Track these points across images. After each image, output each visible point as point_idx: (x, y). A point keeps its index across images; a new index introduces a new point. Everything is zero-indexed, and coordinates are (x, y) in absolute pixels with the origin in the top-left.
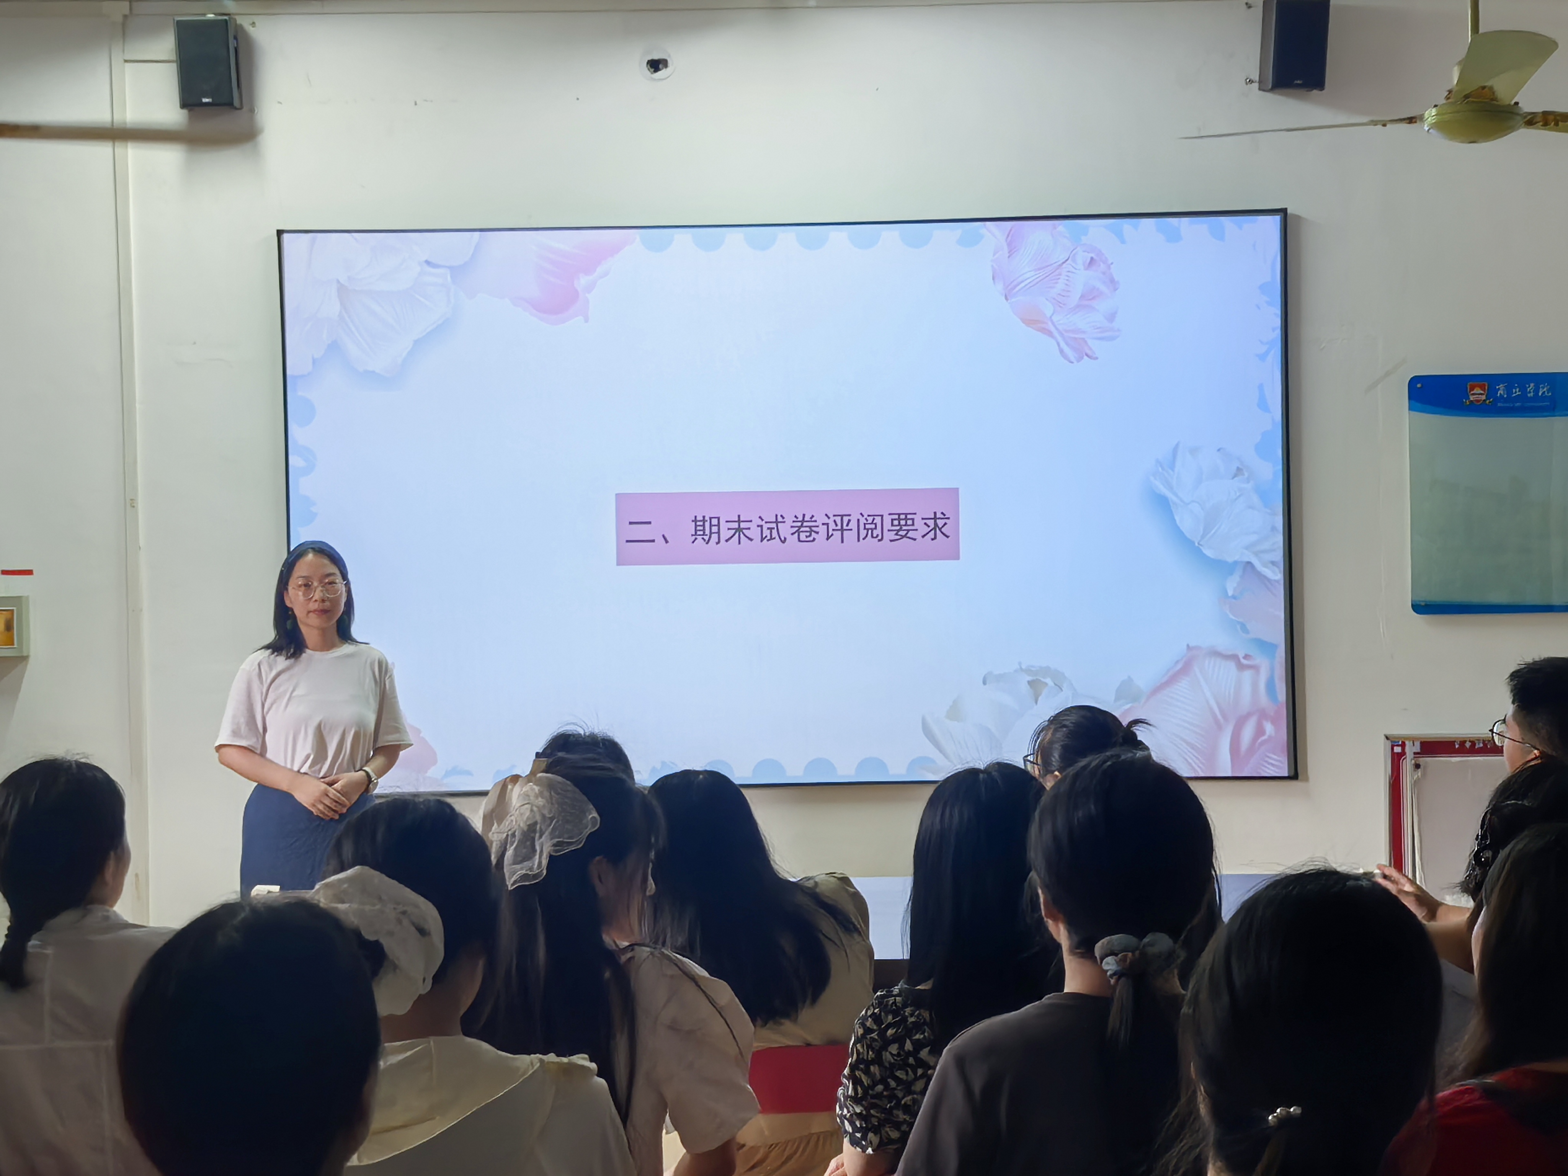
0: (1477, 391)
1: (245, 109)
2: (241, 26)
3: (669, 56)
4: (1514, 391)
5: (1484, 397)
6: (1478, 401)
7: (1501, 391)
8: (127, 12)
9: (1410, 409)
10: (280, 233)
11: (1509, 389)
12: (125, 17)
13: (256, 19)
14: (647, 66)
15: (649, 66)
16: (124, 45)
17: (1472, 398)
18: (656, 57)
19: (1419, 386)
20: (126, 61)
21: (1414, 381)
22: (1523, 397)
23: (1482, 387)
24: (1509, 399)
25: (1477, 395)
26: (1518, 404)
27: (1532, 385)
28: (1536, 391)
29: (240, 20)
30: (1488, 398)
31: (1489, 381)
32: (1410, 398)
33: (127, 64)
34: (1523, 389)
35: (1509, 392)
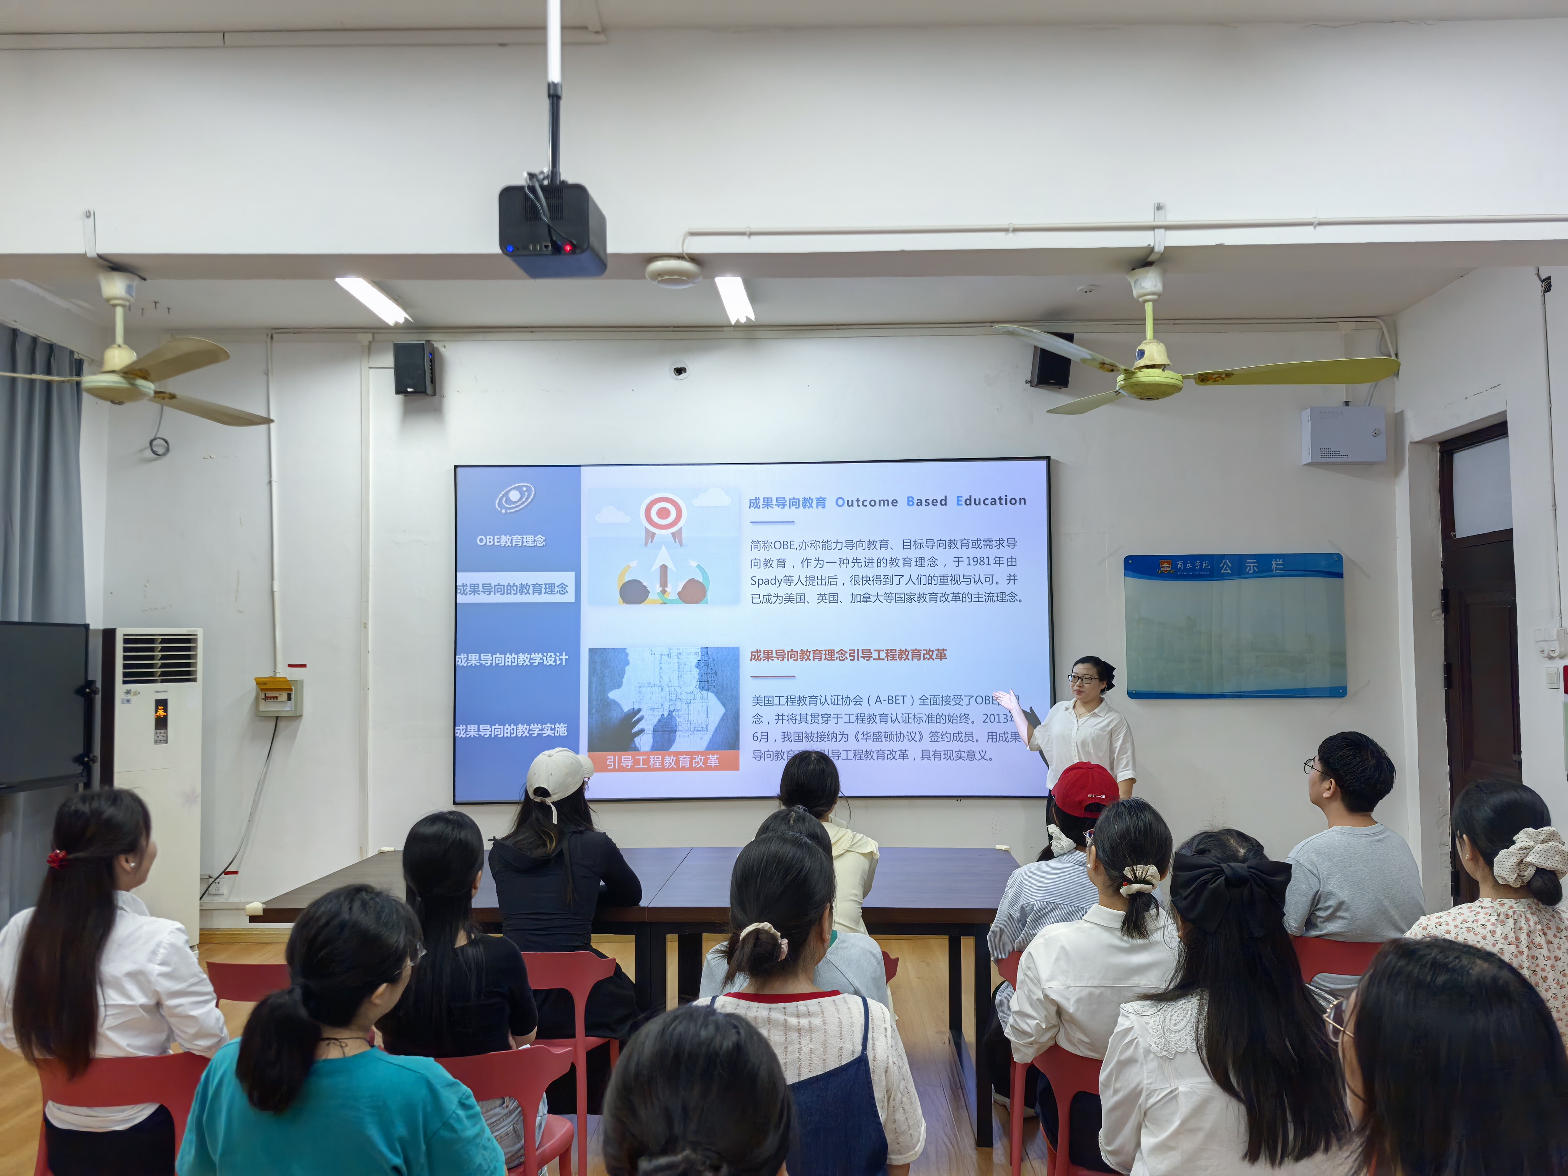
0: (1165, 565)
1: (437, 395)
2: (437, 348)
3: (687, 366)
4: (1187, 565)
5: (1169, 569)
6: (1166, 571)
7: (1180, 565)
8: (371, 339)
9: (1125, 575)
10: (456, 467)
11: (1184, 564)
12: (370, 342)
13: (446, 344)
14: (674, 372)
15: (676, 372)
16: (368, 359)
17: (1162, 569)
18: (680, 366)
19: (1130, 562)
20: (370, 368)
21: (1127, 559)
22: (1193, 568)
23: (1168, 563)
24: (1185, 570)
25: (1166, 567)
26: (1189, 573)
27: (1198, 562)
28: (1201, 565)
29: (436, 345)
30: (1172, 569)
31: (1173, 559)
32: (1125, 569)
33: (371, 370)
34: (1193, 564)
35: (1185, 566)
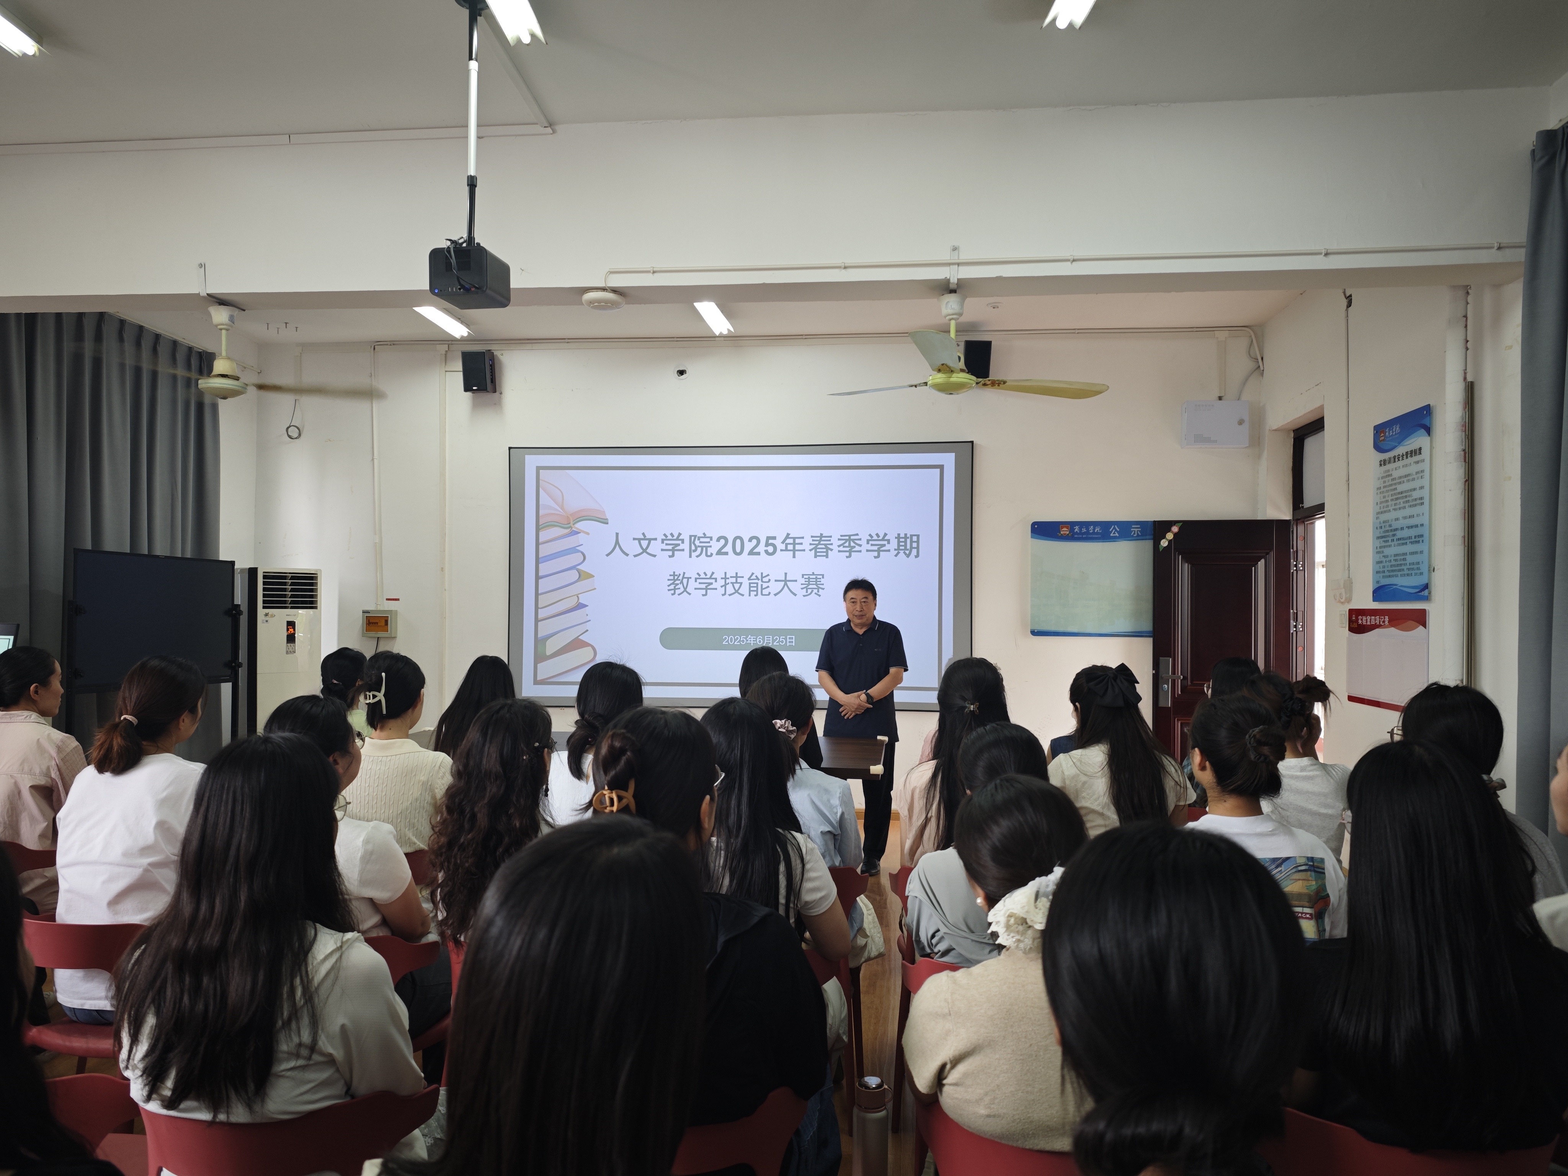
0: (1065, 529)
1: (497, 391)
2: (496, 355)
3: (687, 368)
4: (1083, 529)
5: (1068, 533)
6: (1065, 534)
7: (1077, 529)
8: (447, 349)
9: (1032, 537)
10: (510, 448)
11: (1080, 529)
12: (446, 351)
13: (503, 352)
14: (677, 373)
15: (679, 374)
16: (445, 365)
17: (1062, 533)
18: (681, 369)
19: (1036, 526)
20: (446, 371)
21: (1034, 524)
22: (1088, 533)
23: (1067, 527)
24: (1081, 533)
25: (1065, 531)
26: (1084, 536)
27: (1092, 527)
28: (1094, 529)
29: (496, 353)
30: (1070, 533)
31: (1071, 525)
32: (1031, 532)
33: (447, 373)
34: (1087, 529)
35: (1081, 530)
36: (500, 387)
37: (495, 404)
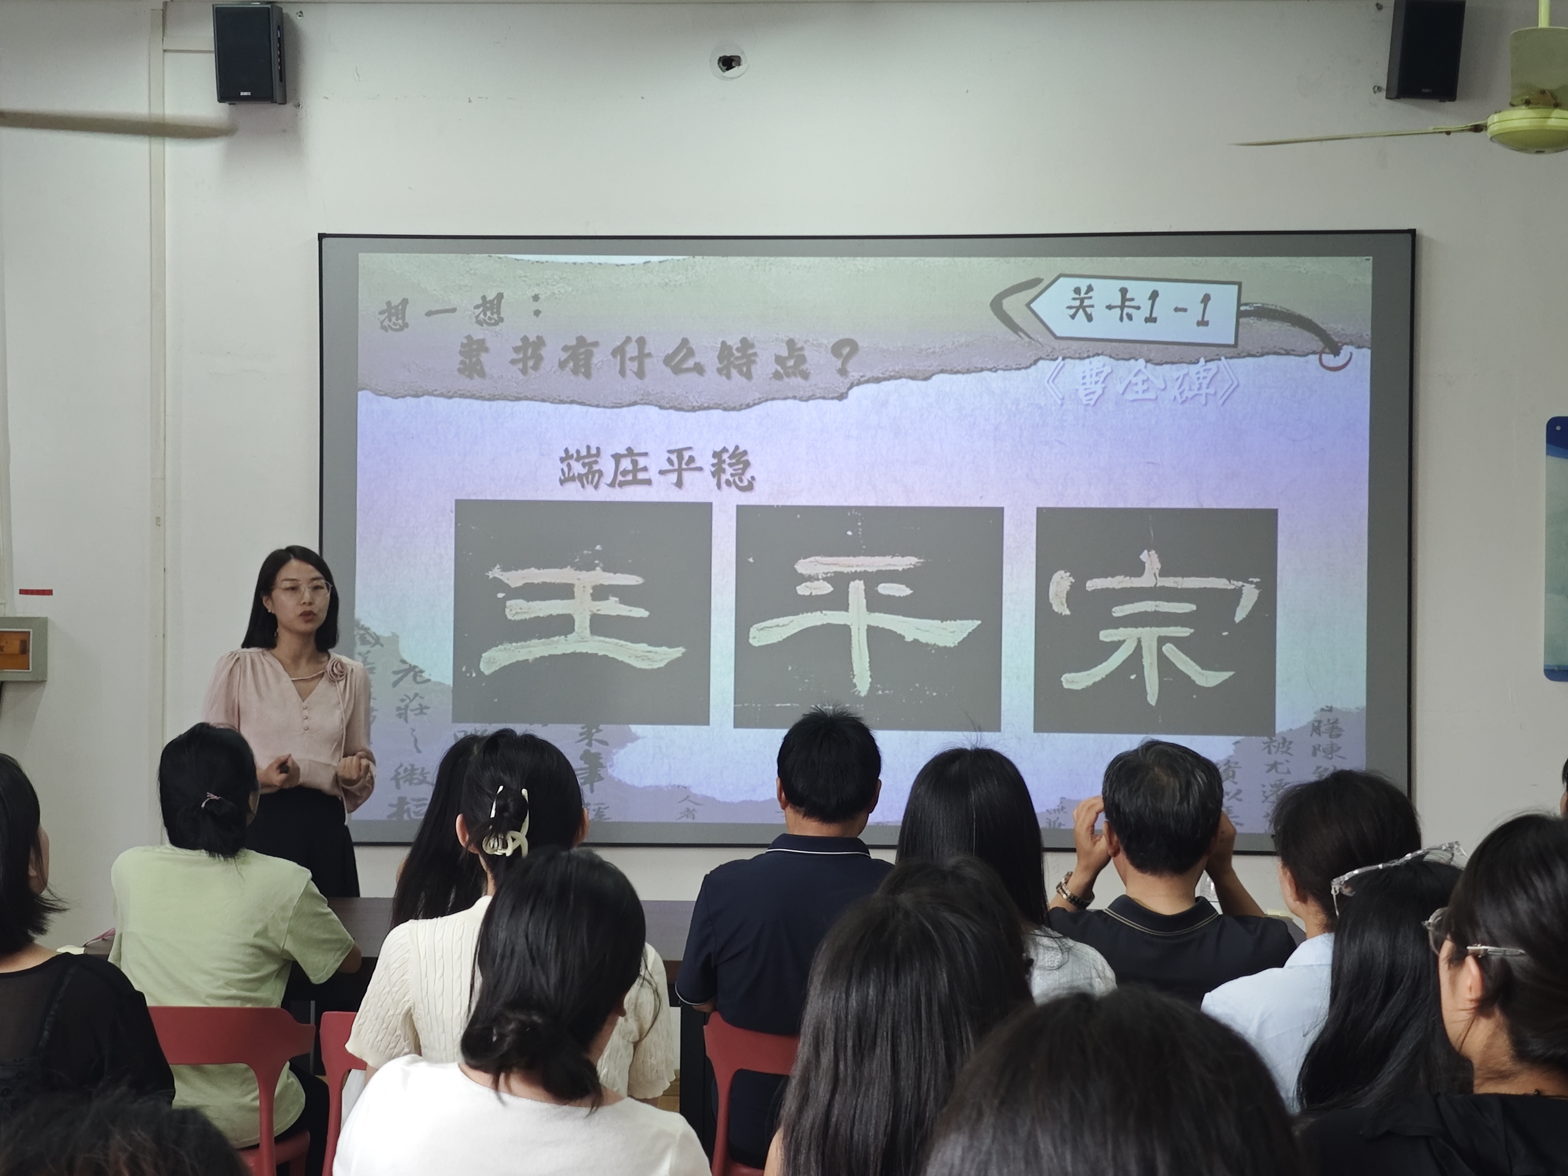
1: (291, 101)
2: (288, 16)
3: (743, 53)
9: (1547, 454)
10: (321, 237)
12: (166, 4)
13: (302, 8)
14: (718, 64)
15: (721, 64)
16: (164, 34)
18: (728, 53)
19: (1558, 428)
21: (1553, 423)
29: (286, 9)
32: (1547, 442)
33: (167, 55)
36: (296, 90)
37: (284, 131)
